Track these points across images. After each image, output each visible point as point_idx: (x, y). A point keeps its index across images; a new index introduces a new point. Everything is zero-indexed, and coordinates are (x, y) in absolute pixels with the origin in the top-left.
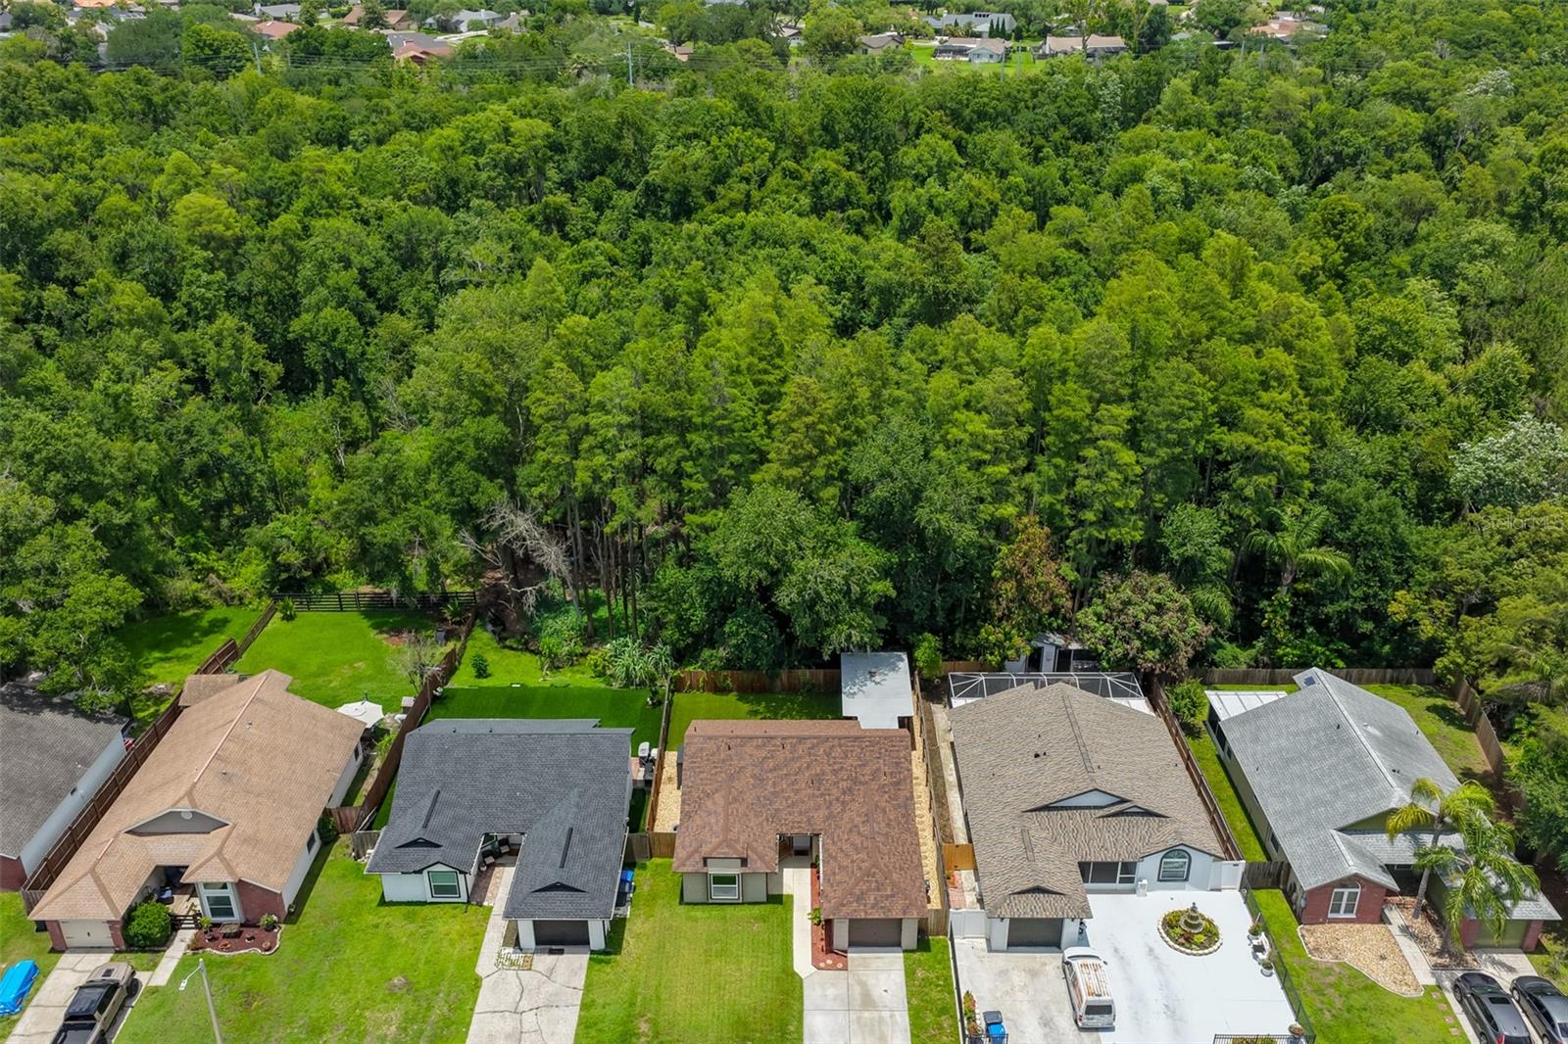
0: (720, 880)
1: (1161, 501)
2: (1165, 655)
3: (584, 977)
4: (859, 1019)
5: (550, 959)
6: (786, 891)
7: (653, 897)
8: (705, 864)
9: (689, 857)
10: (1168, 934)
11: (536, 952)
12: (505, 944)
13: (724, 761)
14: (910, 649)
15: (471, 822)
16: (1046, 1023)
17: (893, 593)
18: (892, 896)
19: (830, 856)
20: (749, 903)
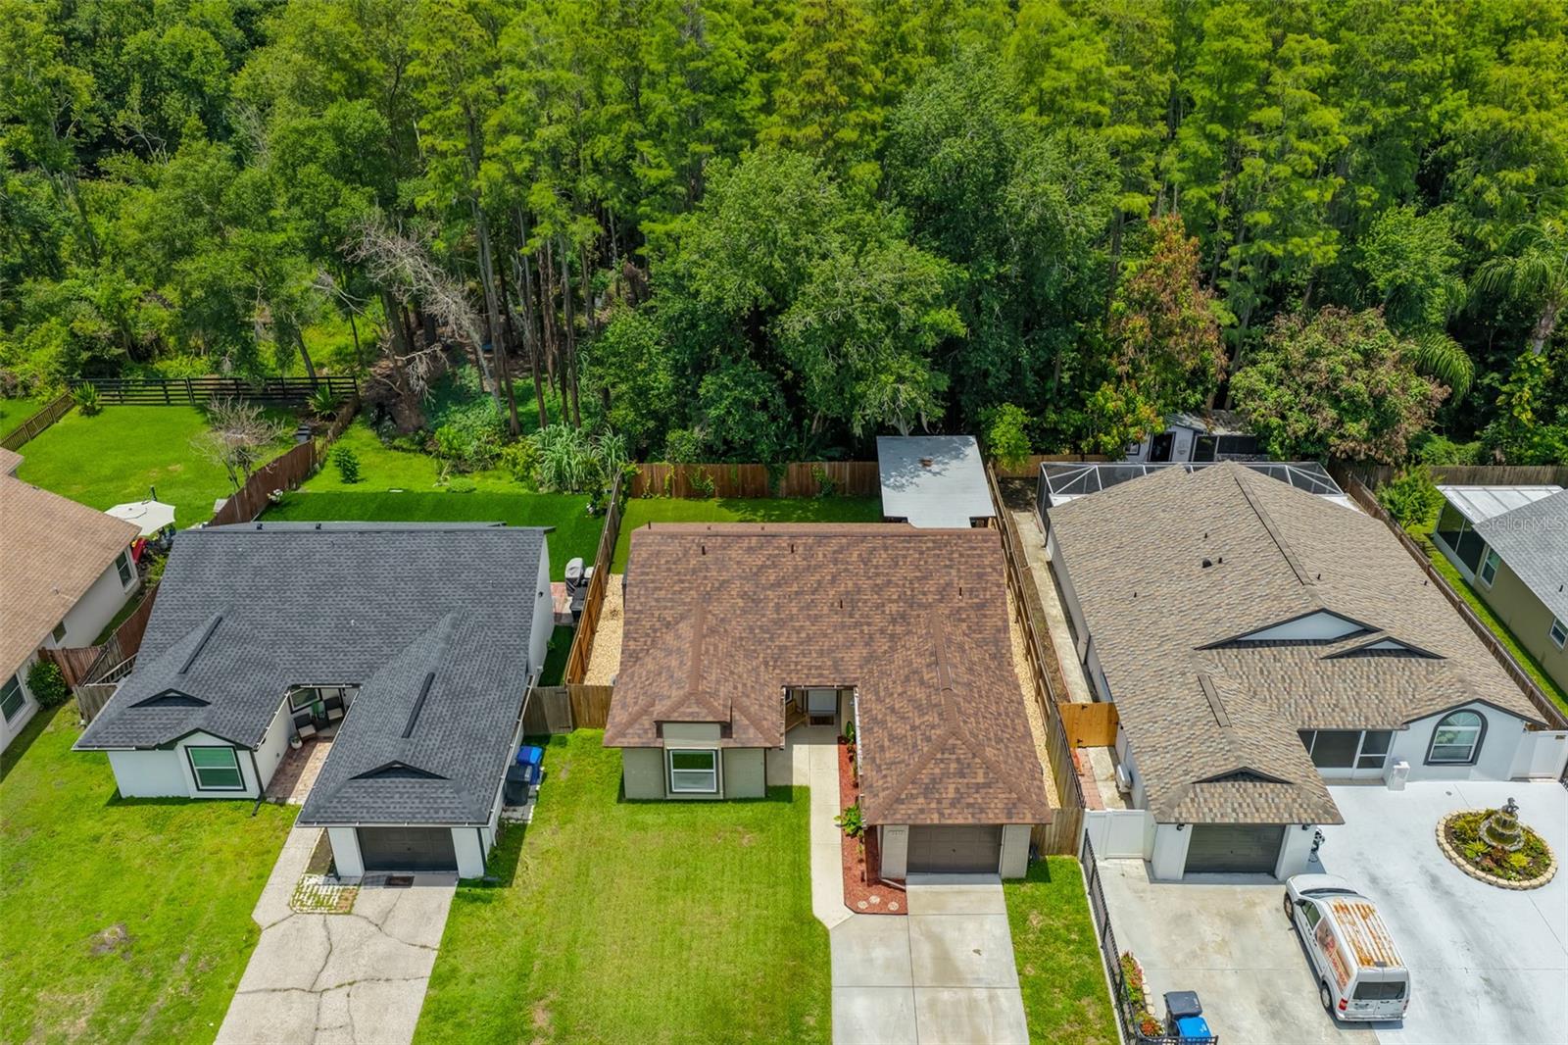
0: (685, 760)
1: (1368, 198)
2: (1375, 431)
3: (442, 927)
4: (932, 1004)
5: (384, 895)
6: (797, 781)
7: (575, 790)
8: (660, 733)
9: (631, 723)
10: (1461, 853)
11: (364, 882)
12: (313, 869)
13: (694, 571)
14: (979, 430)
15: (271, 667)
16: (1274, 1011)
17: (961, 330)
18: (988, 785)
19: (874, 720)
20: (736, 801)
